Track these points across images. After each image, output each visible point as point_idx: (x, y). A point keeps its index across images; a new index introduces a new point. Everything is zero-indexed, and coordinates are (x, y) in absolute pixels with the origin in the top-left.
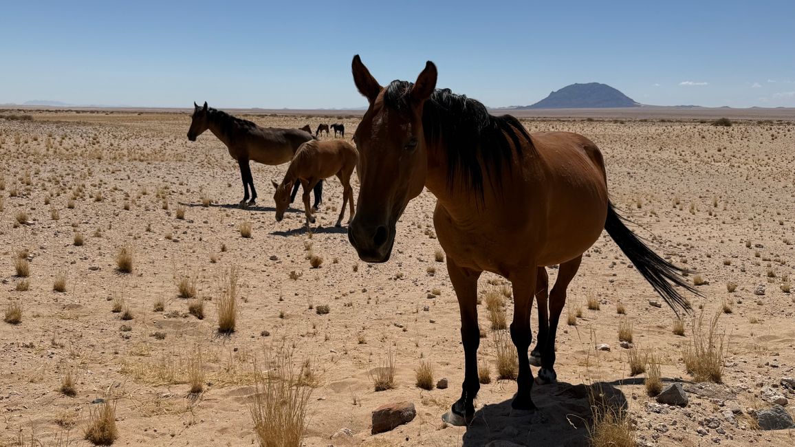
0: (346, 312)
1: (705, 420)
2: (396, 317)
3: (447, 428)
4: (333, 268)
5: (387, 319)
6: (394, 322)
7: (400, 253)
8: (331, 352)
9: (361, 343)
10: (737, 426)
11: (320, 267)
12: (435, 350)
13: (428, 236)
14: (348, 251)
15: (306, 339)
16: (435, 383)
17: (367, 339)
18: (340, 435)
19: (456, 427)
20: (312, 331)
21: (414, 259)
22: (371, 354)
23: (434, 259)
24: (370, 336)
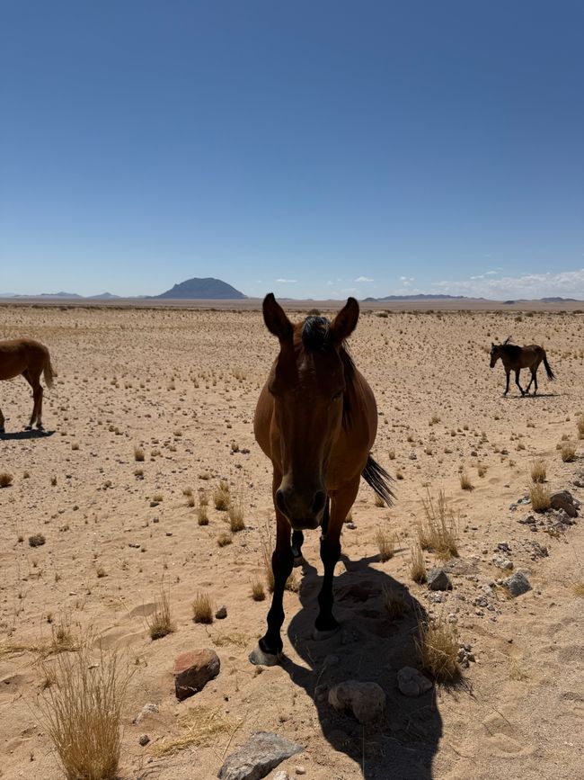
0: (65, 538)
1: (476, 600)
2: (125, 535)
3: (263, 673)
4: (26, 484)
5: (117, 540)
6: (127, 542)
7: (94, 456)
8: (71, 595)
9: (100, 576)
10: (498, 600)
11: (10, 485)
12: (188, 569)
13: (114, 433)
14: (35, 461)
15: (30, 582)
16: (214, 613)
17: (106, 569)
18: (145, 716)
19: (271, 668)
20: (35, 571)
21: (113, 463)
22: (120, 589)
23: (134, 458)
24: (106, 564)
